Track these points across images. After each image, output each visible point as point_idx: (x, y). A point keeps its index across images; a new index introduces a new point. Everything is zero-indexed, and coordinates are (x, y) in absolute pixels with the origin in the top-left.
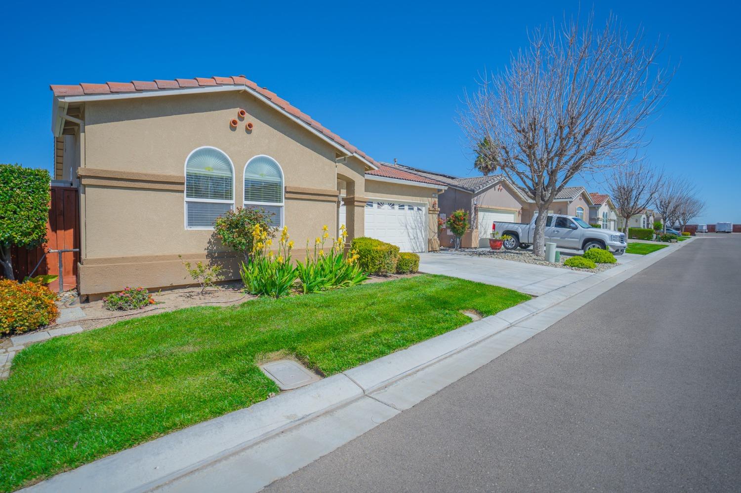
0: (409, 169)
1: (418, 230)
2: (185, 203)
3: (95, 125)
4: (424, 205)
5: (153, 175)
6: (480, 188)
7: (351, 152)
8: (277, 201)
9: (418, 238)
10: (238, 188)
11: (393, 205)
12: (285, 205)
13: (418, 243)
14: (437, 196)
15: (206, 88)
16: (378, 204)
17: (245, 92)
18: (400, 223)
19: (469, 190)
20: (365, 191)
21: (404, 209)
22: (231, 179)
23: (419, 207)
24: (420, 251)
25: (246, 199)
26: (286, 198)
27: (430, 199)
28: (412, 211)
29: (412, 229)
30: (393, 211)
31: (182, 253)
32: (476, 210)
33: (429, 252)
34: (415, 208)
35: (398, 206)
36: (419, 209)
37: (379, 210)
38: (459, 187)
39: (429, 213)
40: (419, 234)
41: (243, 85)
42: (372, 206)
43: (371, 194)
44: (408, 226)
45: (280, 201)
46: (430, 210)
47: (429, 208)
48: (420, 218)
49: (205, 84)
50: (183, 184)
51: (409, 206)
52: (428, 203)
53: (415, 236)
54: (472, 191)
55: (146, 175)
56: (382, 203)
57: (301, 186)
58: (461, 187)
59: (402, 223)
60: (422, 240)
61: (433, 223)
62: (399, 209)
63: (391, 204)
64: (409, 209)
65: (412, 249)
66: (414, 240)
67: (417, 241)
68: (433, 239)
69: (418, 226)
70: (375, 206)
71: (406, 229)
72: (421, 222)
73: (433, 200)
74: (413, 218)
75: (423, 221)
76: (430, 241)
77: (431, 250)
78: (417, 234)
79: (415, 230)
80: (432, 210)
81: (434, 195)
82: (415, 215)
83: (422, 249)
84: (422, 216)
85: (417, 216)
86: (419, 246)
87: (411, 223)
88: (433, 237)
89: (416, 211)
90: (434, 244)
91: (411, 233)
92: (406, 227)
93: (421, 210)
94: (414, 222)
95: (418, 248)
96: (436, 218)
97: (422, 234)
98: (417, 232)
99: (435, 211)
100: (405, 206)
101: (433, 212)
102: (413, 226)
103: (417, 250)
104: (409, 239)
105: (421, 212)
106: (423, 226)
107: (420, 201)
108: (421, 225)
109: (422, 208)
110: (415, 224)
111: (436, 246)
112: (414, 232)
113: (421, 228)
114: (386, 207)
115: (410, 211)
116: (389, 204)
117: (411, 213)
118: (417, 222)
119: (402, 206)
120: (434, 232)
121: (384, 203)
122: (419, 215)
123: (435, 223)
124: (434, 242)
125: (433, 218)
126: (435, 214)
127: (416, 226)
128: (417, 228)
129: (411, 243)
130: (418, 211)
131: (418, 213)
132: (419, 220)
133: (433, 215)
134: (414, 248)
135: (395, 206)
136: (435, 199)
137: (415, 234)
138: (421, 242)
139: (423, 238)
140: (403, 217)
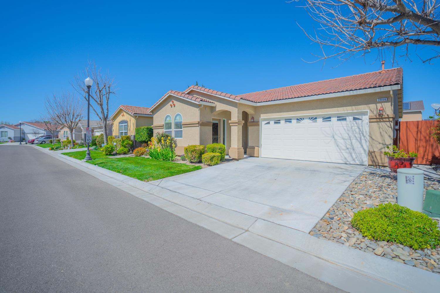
1: (354, 141)
4: (365, 114)
9: (354, 149)
11: (316, 118)
13: (353, 154)
16: (297, 119)
18: (324, 134)
21: (330, 120)
22: (171, 123)
23: (356, 117)
24: (358, 162)
25: (175, 129)
27: (373, 106)
28: (344, 122)
30: (315, 124)
34: (350, 119)
35: (322, 119)
36: (355, 119)
37: (299, 124)
39: (370, 122)
40: (356, 144)
42: (291, 122)
43: (285, 113)
44: (336, 137)
45: (181, 128)
46: (370, 119)
47: (370, 116)
48: (359, 128)
51: (338, 117)
52: (369, 111)
53: (348, 146)
56: (301, 119)
57: (187, 122)
60: (362, 152)
61: (381, 133)
62: (323, 121)
63: (312, 118)
64: (338, 120)
65: (342, 160)
66: (347, 151)
67: (353, 152)
68: (379, 151)
69: (355, 136)
70: (294, 121)
71: (333, 139)
72: (361, 132)
73: (379, 105)
74: (344, 129)
75: (364, 131)
76: (371, 154)
77: (372, 164)
78: (352, 145)
79: (349, 141)
80: (375, 117)
81: (381, 100)
82: (350, 125)
83: (363, 162)
84: (362, 126)
85: (352, 127)
86: (356, 158)
87: (341, 134)
88: (381, 149)
89: (350, 121)
90: (378, 157)
91: (341, 144)
92: (334, 137)
93: (359, 119)
94: (346, 132)
95: (354, 160)
96: (388, 127)
97: (362, 146)
98: (351, 143)
99: (382, 118)
100: (331, 118)
101: (378, 120)
102: (346, 136)
103: (353, 162)
104: (338, 149)
105: (359, 121)
106: (364, 136)
107: (353, 111)
108: (360, 135)
109: (362, 117)
110: (348, 135)
111: (383, 160)
112: (347, 142)
113: (361, 138)
114: (306, 122)
115: (339, 122)
116: (309, 118)
117: (341, 123)
118: (353, 132)
119: (327, 119)
120: (383, 144)
121: (303, 119)
122: (356, 125)
123: (385, 133)
124: (381, 156)
125: (379, 128)
126: (384, 121)
127: (350, 137)
128: (352, 139)
129: (341, 154)
130: (355, 121)
131: (354, 123)
132: (357, 130)
133: (380, 123)
134: (345, 158)
135: (317, 119)
136: (383, 104)
137: (348, 144)
138: (360, 154)
139: (364, 149)
140: (329, 128)
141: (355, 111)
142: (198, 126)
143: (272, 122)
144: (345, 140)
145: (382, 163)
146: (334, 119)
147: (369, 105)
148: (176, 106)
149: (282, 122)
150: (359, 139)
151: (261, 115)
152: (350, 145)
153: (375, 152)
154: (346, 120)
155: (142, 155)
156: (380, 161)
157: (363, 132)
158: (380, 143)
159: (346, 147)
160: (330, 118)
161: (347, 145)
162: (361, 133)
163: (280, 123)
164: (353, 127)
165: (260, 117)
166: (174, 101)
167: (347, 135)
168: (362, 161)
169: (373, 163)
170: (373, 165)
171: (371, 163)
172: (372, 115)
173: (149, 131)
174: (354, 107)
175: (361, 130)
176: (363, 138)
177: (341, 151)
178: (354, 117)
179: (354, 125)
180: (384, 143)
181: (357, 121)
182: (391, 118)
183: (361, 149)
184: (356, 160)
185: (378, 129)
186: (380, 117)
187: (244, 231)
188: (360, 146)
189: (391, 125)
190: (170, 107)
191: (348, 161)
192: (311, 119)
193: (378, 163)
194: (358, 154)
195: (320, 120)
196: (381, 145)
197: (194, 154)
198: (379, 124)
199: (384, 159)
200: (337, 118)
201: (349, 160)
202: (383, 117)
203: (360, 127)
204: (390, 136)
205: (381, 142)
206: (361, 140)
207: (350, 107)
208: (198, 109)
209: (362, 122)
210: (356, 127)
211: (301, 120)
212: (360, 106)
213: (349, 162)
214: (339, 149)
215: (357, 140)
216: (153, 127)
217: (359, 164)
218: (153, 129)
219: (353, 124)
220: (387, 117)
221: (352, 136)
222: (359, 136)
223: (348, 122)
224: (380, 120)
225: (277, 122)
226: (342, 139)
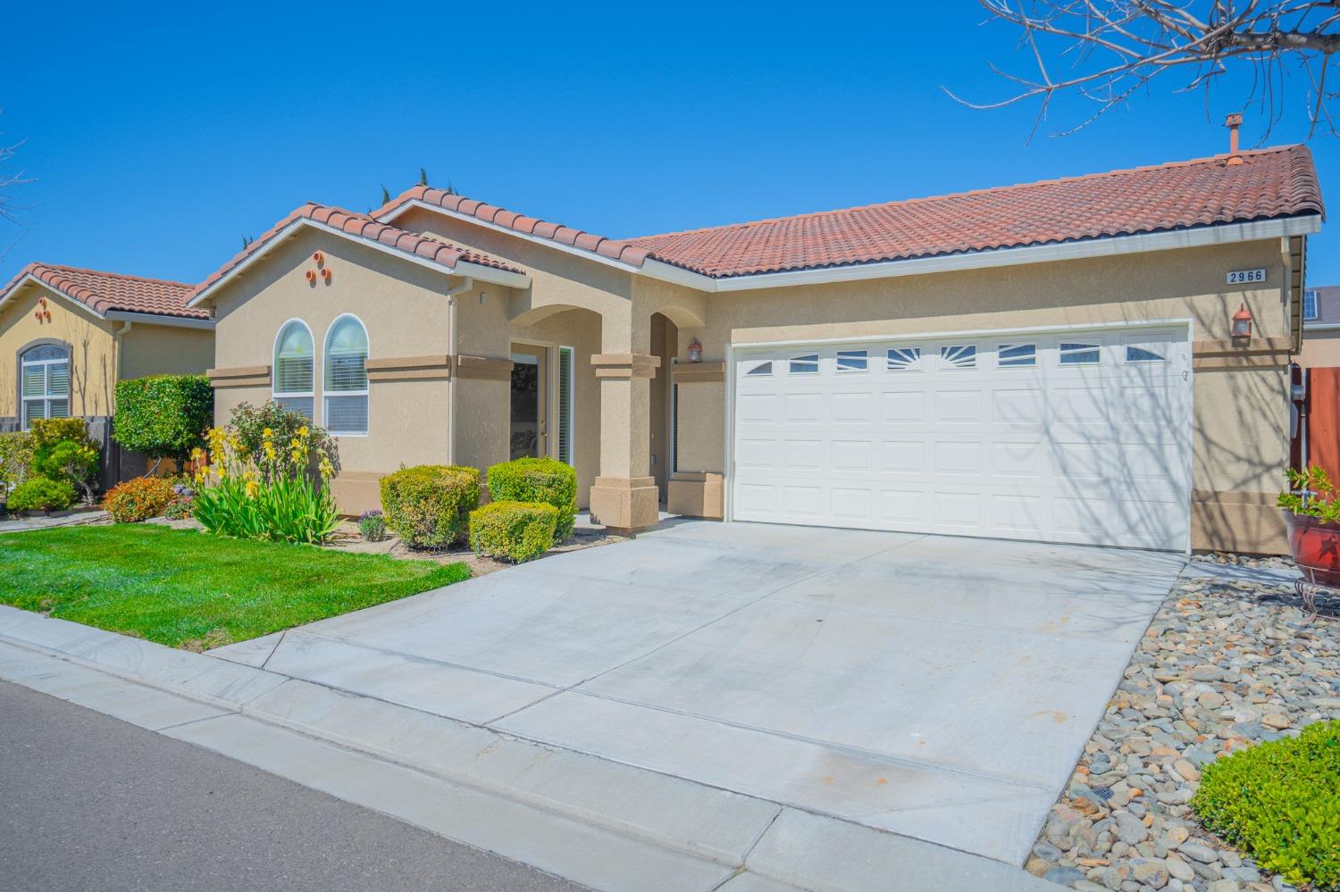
1: (1132, 449)
4: (1174, 333)
9: (1131, 484)
10: (319, 374)
11: (971, 351)
12: (370, 392)
13: (1129, 505)
14: (1278, 276)
16: (892, 354)
17: (306, 227)
18: (1006, 419)
21: (1032, 361)
23: (1140, 346)
24: (1149, 540)
26: (371, 381)
27: (1207, 303)
28: (1089, 368)
29: (1088, 439)
30: (968, 374)
34: (1114, 354)
35: (997, 354)
36: (1134, 355)
37: (895, 375)
39: (1197, 370)
40: (1142, 463)
42: (863, 364)
43: (839, 326)
44: (1055, 429)
45: (363, 387)
47: (1194, 345)
48: (1153, 396)
51: (1064, 347)
52: (1191, 321)
53: (1109, 471)
56: (908, 352)
60: (1167, 494)
61: (1240, 413)
62: (1001, 363)
63: (954, 350)
64: (1064, 359)
65: (1083, 530)
66: (1105, 490)
67: (1127, 496)
68: (1236, 491)
69: (1136, 428)
70: (877, 363)
71: (1046, 439)
72: (1159, 413)
73: (1235, 300)
74: (1092, 397)
75: (1175, 405)
76: (1202, 502)
77: (1209, 547)
78: (1125, 464)
79: (1113, 446)
80: (1218, 349)
81: (1242, 277)
82: (1114, 382)
83: (1169, 536)
84: (1166, 386)
85: (1123, 388)
86: (1142, 519)
87: (1078, 419)
88: (1245, 482)
89: (1117, 366)
90: (1235, 519)
91: (1079, 459)
92: (1047, 432)
93: (1150, 356)
94: (1100, 410)
95: (1132, 529)
96: (1272, 390)
97: (1166, 469)
98: (1122, 455)
99: (1247, 354)
100: (1036, 351)
101: (1231, 361)
102: (1099, 427)
103: (1129, 536)
104: (1067, 485)
105: (1153, 366)
106: (1175, 432)
107: (1126, 320)
108: (1158, 426)
109: (1166, 348)
110: (1108, 418)
111: (1253, 528)
112: (1104, 454)
113: (1159, 437)
114: (932, 365)
115: (1072, 369)
116: (944, 350)
117: (1082, 372)
118: (1127, 409)
119: (1019, 352)
120: (1250, 462)
121: (918, 351)
122: (1138, 380)
123: (1258, 415)
124: (1243, 510)
125: (1236, 392)
126: (1255, 368)
127: (1113, 428)
128: (1122, 438)
129: (1079, 503)
130: (1135, 365)
131: (1134, 372)
132: (1146, 403)
133: (1239, 376)
134: (1097, 522)
135: (977, 355)
136: (1248, 294)
137: (1107, 462)
138: (1157, 503)
139: (1175, 486)
140: (1028, 393)
141: (1137, 322)
142: (448, 379)
143: (781, 366)
144: (1095, 446)
145: (1250, 543)
146: (1048, 357)
147: (1195, 298)
148: (334, 279)
149: (828, 365)
150: (1152, 441)
151: (733, 331)
152: (1115, 467)
153: (1221, 497)
154: (1098, 361)
155: (154, 516)
156: (1240, 536)
157: (1170, 409)
158: (1239, 459)
159: (1100, 474)
160: (1031, 349)
161: (1104, 466)
162: (1162, 414)
163: (814, 368)
164: (1129, 392)
165: (730, 342)
166: (325, 255)
167: (1104, 423)
168: (1167, 532)
169: (1212, 542)
170: (1212, 552)
171: (1203, 543)
172: (1204, 337)
173: (194, 397)
174: (1131, 305)
175: (1162, 402)
176: (1167, 435)
177: (1079, 493)
178: (1133, 346)
179: (1131, 381)
180: (1256, 459)
181: (1145, 365)
182: (1282, 352)
183: (1163, 483)
184: (1141, 528)
185: (1230, 396)
186: (1240, 349)
187: (727, 872)
188: (1156, 470)
189: (1281, 382)
190: (307, 282)
191: (1107, 535)
192: (950, 354)
193: (1234, 543)
194: (1148, 506)
195: (987, 359)
196: (1245, 466)
197: (429, 507)
198: (1232, 377)
199: (1258, 524)
200: (1058, 352)
201: (1111, 532)
202: (1252, 348)
203: (1159, 391)
204: (1277, 429)
205: (1242, 454)
206: (1160, 445)
207: (1118, 304)
208: (449, 297)
209: (1165, 369)
210: (1139, 391)
211: (909, 358)
212: (1158, 301)
213: (1113, 539)
214: (1072, 482)
215: (1146, 444)
216: (213, 378)
217: (1153, 546)
218: (212, 389)
219: (1128, 375)
220: (1267, 347)
221: (1125, 427)
222: (1154, 429)
223: (1107, 370)
224: (1240, 362)
225: (804, 363)
226: (1081, 439)
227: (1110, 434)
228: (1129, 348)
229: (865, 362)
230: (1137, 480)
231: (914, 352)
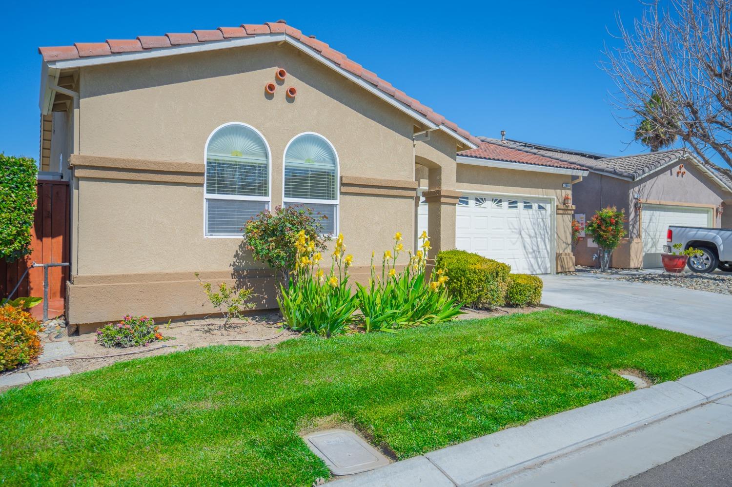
0: (525, 145)
1: (539, 240)
2: (205, 201)
3: (92, 98)
4: (549, 201)
5: (164, 164)
6: (644, 172)
7: (435, 124)
8: (328, 198)
9: (539, 252)
10: (276, 180)
11: (500, 201)
12: (340, 202)
13: (539, 259)
14: (571, 186)
15: (232, 41)
16: (477, 200)
17: (286, 43)
18: (510, 229)
19: (624, 176)
20: (457, 182)
21: (516, 207)
22: (266, 166)
23: (541, 204)
24: (543, 271)
25: (287, 195)
26: (341, 193)
27: (558, 191)
28: (530, 211)
29: (530, 237)
30: (500, 210)
31: (199, 269)
32: (637, 208)
33: (557, 273)
34: (535, 206)
35: (508, 203)
36: (540, 208)
37: (479, 209)
38: (607, 171)
39: (557, 214)
40: (542, 246)
41: (282, 34)
42: (467, 203)
43: (465, 185)
44: (523, 233)
45: (334, 197)
46: (558, 209)
47: (557, 206)
48: (543, 221)
49: (232, 36)
50: (202, 174)
51: (525, 203)
52: (555, 197)
53: (535, 248)
54: (630, 177)
55: (155, 163)
56: (482, 199)
57: (363, 176)
58: (610, 172)
59: (515, 229)
60: (546, 256)
61: (564, 228)
62: (509, 207)
63: (496, 200)
64: (525, 207)
65: (529, 269)
66: (534, 255)
67: (538, 256)
68: (564, 253)
69: (540, 232)
70: (472, 203)
71: (520, 237)
72: (545, 227)
73: (564, 192)
74: (531, 221)
75: (548, 226)
78: (538, 245)
79: (535, 239)
80: (563, 208)
81: (564, 185)
82: (535, 216)
83: (546, 269)
84: (546, 219)
85: (537, 218)
86: (542, 264)
87: (527, 229)
88: (565, 249)
89: (536, 211)
90: (565, 261)
91: (528, 244)
92: (521, 234)
93: (543, 208)
94: (532, 226)
95: (539, 268)
96: (569, 221)
97: (546, 246)
98: (537, 242)
99: (567, 210)
100: (518, 203)
101: (563, 212)
103: (539, 270)
104: (525, 253)
105: (543, 211)
106: (547, 233)
107: (543, 195)
108: (544, 232)
109: (546, 206)
110: (534, 230)
112: (533, 242)
113: (545, 236)
114: (489, 205)
115: (526, 211)
116: (493, 199)
117: (528, 213)
118: (538, 226)
119: (513, 203)
121: (485, 199)
122: (541, 216)
123: (566, 227)
124: (567, 258)
125: (563, 221)
126: (567, 214)
127: (536, 233)
128: (537, 236)
129: (528, 260)
130: (540, 211)
132: (542, 224)
134: (532, 266)
135: (502, 203)
137: (534, 245)
138: (544, 257)
139: (547, 251)
140: (515, 219)
144: (531, 239)
146: (521, 206)
147: (556, 190)
153: (562, 255)
154: (532, 208)
156: (567, 267)
159: (533, 249)
164: (538, 220)
167: (533, 231)
169: (562, 269)
170: (562, 272)
172: (559, 204)
174: (544, 190)
175: (545, 224)
176: (546, 235)
177: (528, 256)
179: (539, 216)
180: (566, 242)
183: (545, 251)
184: (541, 267)
185: (562, 223)
188: (544, 247)
192: (495, 202)
193: (566, 269)
195: (505, 205)
196: (565, 245)
198: (564, 217)
199: (569, 262)
200: (523, 204)
202: (569, 208)
203: (544, 220)
204: (569, 232)
205: (564, 241)
206: (545, 238)
209: (546, 213)
210: (541, 220)
211: (482, 202)
212: (548, 190)
214: (527, 253)
215: (542, 238)
217: (544, 273)
219: (538, 214)
221: (538, 232)
223: (534, 212)
224: (565, 212)
226: (528, 237)
227: (535, 235)
228: (539, 205)
229: (468, 202)
230: (541, 250)
231: (484, 200)
